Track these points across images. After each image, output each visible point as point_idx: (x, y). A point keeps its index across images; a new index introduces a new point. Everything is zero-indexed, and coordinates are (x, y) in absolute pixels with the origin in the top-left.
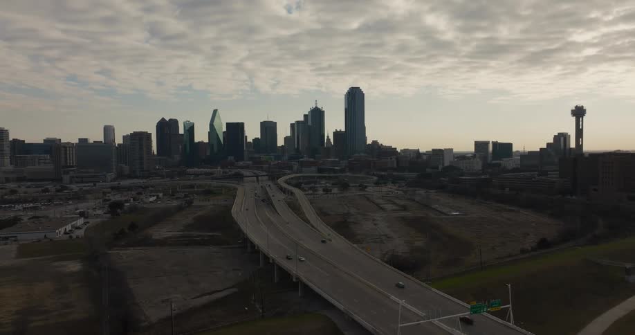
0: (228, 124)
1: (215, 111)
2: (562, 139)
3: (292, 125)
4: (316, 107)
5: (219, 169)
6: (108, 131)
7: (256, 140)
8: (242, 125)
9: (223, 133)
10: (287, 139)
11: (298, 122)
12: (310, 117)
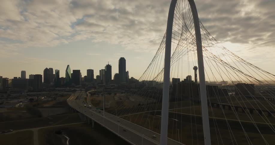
0: (74, 71)
1: (68, 66)
2: (189, 78)
3: (100, 71)
4: (108, 64)
5: (68, 88)
6: (23, 73)
7: (85, 77)
8: (79, 71)
9: (71, 74)
10: (97, 76)
11: (102, 70)
12: (106, 67)
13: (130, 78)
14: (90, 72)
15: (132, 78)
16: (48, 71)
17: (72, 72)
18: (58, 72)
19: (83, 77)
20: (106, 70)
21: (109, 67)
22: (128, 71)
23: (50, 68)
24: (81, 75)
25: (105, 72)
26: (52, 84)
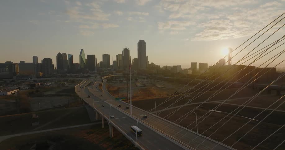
0: (88, 56)
1: (82, 50)
3: (117, 56)
4: (126, 48)
6: (35, 58)
7: (101, 62)
8: (94, 55)
9: (86, 59)
10: (114, 62)
11: (119, 55)
12: (123, 52)
13: (150, 63)
14: (106, 57)
15: (152, 63)
16: (60, 57)
17: (86, 58)
18: (71, 58)
19: (99, 63)
20: (123, 55)
21: (126, 51)
22: (147, 56)
23: (63, 54)
24: (97, 61)
25: (123, 57)
26: (66, 70)
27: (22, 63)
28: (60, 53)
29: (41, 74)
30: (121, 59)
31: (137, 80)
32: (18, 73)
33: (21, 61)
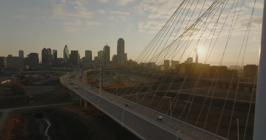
0: (72, 51)
1: (66, 46)
2: (190, 60)
3: (98, 52)
4: (107, 45)
6: (21, 52)
7: (83, 58)
8: (77, 51)
9: (70, 55)
10: (95, 58)
11: (100, 51)
12: (104, 49)
13: (128, 60)
14: (89, 53)
15: (130, 60)
16: (45, 52)
17: (70, 53)
18: (56, 53)
19: (82, 58)
20: (104, 52)
21: (107, 48)
22: (126, 53)
23: (48, 49)
24: (79, 57)
25: (104, 53)
26: (50, 64)
27: (10, 56)
28: (45, 48)
29: (28, 67)
30: (102, 55)
31: (114, 74)
32: (6, 66)
33: (9, 55)
